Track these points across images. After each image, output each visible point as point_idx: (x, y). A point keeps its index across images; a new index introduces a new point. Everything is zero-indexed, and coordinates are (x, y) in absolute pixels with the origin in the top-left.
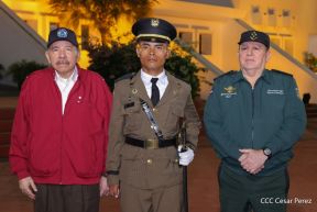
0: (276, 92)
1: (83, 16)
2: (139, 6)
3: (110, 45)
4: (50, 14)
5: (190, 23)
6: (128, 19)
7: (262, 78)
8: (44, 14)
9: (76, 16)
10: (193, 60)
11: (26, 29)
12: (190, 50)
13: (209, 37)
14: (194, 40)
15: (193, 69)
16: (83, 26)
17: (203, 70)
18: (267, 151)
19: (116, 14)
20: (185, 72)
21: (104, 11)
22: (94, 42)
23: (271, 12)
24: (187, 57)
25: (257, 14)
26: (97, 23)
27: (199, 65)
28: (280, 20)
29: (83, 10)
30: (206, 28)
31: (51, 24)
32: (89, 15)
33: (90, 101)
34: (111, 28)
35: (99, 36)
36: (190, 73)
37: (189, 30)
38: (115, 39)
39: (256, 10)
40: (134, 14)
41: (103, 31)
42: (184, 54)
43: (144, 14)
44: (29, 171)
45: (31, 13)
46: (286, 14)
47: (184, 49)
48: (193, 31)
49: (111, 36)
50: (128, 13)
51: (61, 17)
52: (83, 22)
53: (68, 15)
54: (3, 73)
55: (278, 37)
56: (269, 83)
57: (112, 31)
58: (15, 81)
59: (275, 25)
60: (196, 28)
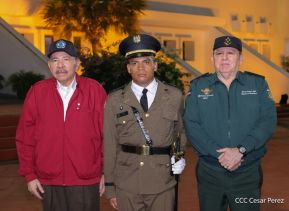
0: (250, 92)
1: (75, 29)
2: (126, 18)
3: (100, 55)
4: (45, 28)
5: (174, 32)
6: (116, 30)
7: (236, 80)
8: (39, 28)
9: (69, 28)
10: (177, 66)
11: (23, 42)
12: (174, 57)
13: (192, 44)
14: (177, 47)
15: (177, 75)
16: (75, 38)
17: (187, 75)
18: (243, 149)
19: (105, 26)
20: (170, 78)
21: (94, 23)
22: (85, 52)
23: (249, 19)
24: (171, 63)
25: (235, 22)
26: (88, 35)
27: (183, 71)
28: (258, 27)
29: (74, 23)
30: (189, 36)
31: (46, 36)
32: (80, 28)
33: (89, 107)
34: (101, 39)
35: (90, 47)
36: (175, 78)
37: (173, 38)
38: (104, 48)
39: (235, 18)
40: (122, 25)
41: (94, 42)
42: (168, 61)
43: (131, 25)
44: (35, 173)
45: (28, 27)
46: (263, 21)
47: (168, 56)
48: (176, 39)
49: (101, 46)
50: (116, 24)
51: (55, 30)
52: (75, 34)
53: (61, 28)
54: (3, 83)
55: (256, 42)
56: (243, 85)
57: (102, 41)
58: (14, 89)
59: (253, 32)
60: (179, 36)
